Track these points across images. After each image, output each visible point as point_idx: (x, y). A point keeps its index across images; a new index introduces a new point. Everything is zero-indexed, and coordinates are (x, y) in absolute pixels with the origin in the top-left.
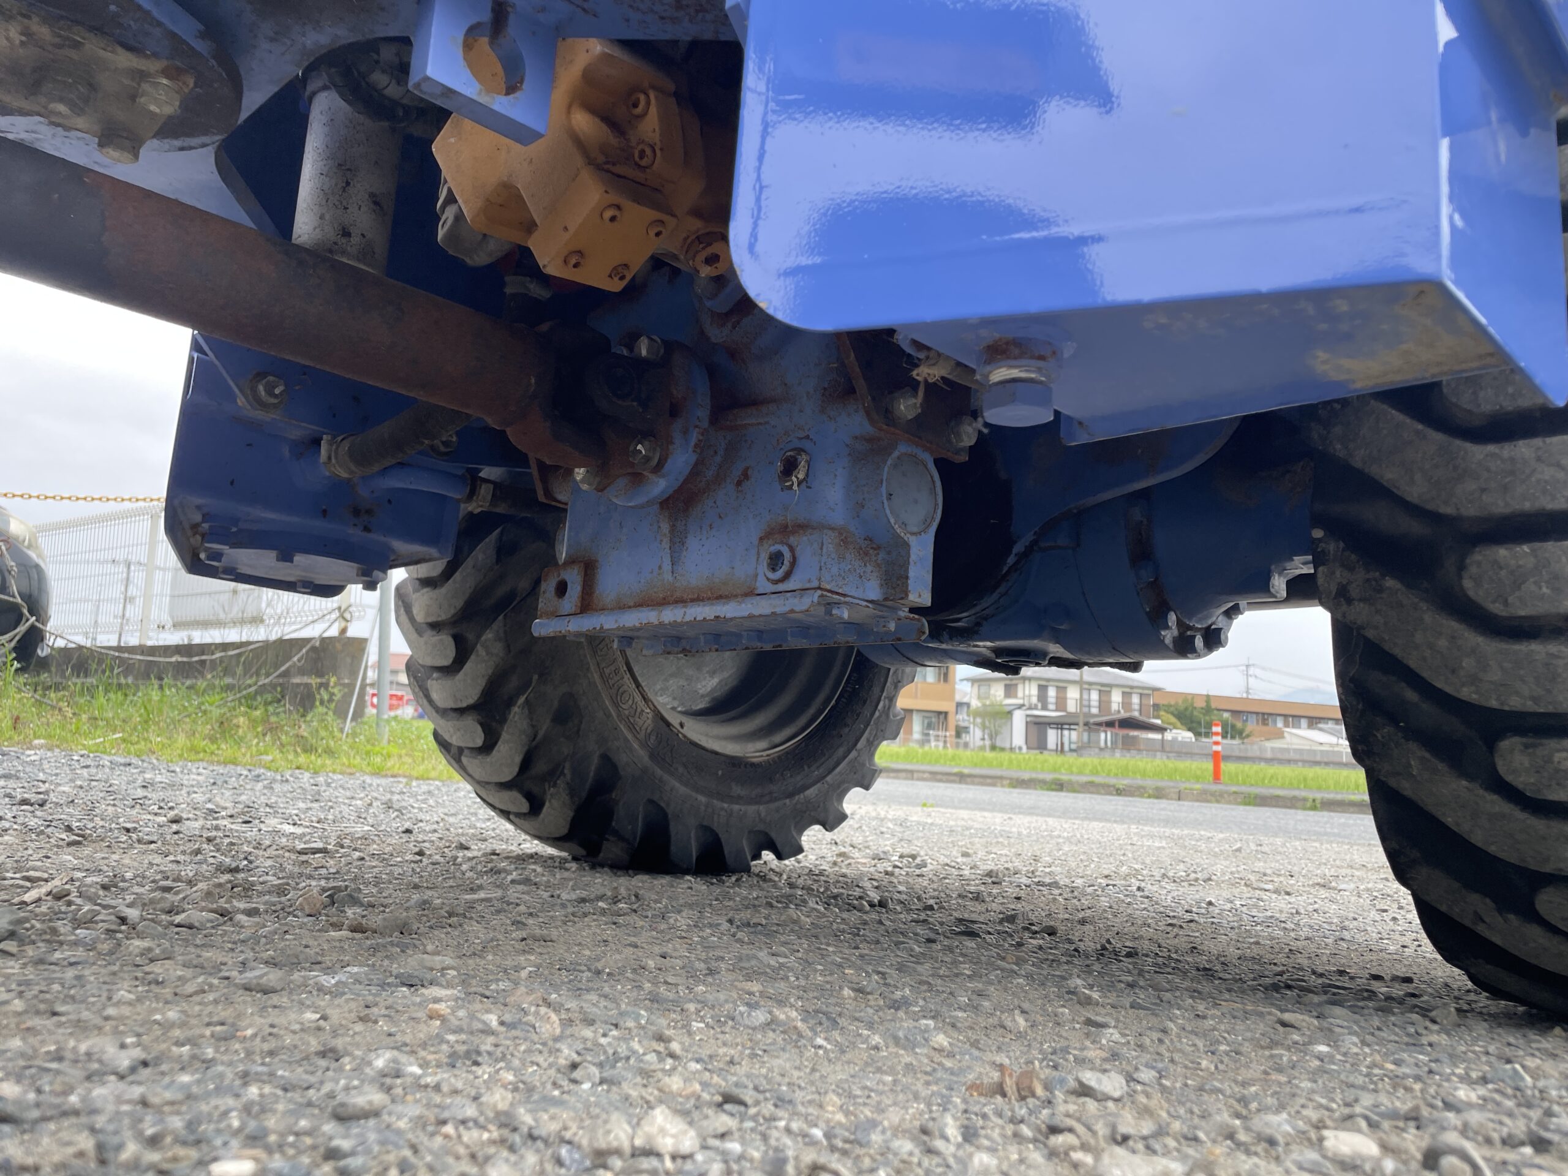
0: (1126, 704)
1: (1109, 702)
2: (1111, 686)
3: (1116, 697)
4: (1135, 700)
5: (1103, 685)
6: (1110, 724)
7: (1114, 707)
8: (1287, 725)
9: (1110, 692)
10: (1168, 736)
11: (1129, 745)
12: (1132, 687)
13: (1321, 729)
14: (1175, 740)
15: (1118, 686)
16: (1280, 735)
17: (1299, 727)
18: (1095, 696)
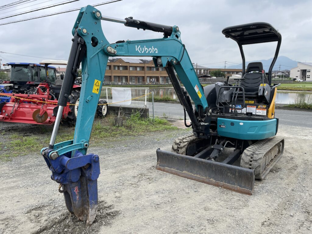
0: (204, 72)
1: (201, 72)
2: (201, 69)
3: (202, 71)
4: (206, 71)
5: (200, 69)
6: (202, 77)
7: (202, 73)
8: (232, 74)
9: (201, 70)
10: (212, 78)
11: (205, 80)
12: (205, 69)
13: (238, 74)
14: (213, 79)
15: (203, 69)
16: (232, 76)
17: (234, 74)
18: (198, 71)
